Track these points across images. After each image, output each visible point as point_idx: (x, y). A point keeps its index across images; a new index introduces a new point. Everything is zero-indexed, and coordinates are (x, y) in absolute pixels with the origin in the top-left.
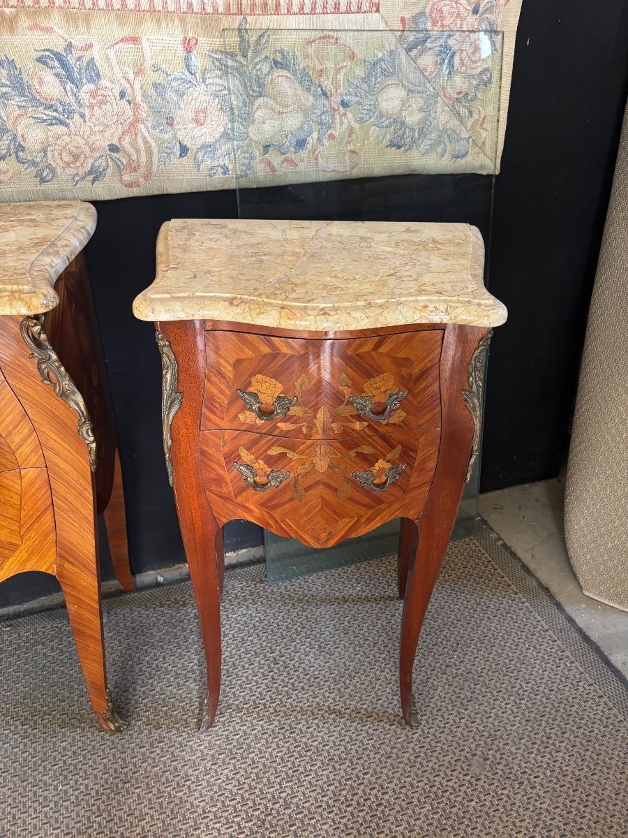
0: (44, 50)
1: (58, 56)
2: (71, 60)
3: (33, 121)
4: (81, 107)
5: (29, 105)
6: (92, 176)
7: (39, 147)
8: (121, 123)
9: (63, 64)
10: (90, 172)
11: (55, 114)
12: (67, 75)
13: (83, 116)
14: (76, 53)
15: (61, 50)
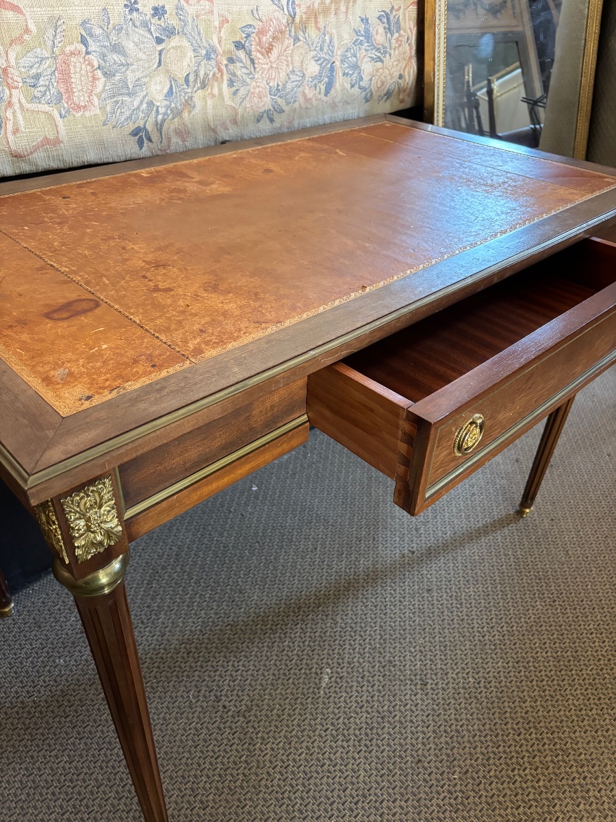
0: (382, 11)
1: (387, 14)
2: (392, 18)
3: (370, 59)
4: (391, 49)
5: (369, 48)
6: (385, 97)
7: (369, 78)
8: (405, 60)
9: (388, 20)
10: (385, 95)
11: (379, 54)
12: (388, 30)
13: (390, 55)
14: (394, 13)
15: (388, 11)
